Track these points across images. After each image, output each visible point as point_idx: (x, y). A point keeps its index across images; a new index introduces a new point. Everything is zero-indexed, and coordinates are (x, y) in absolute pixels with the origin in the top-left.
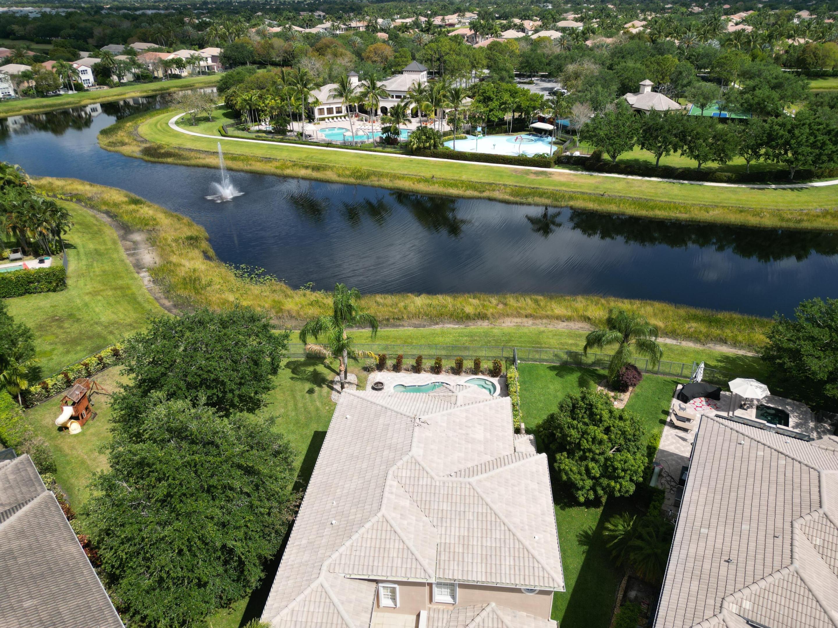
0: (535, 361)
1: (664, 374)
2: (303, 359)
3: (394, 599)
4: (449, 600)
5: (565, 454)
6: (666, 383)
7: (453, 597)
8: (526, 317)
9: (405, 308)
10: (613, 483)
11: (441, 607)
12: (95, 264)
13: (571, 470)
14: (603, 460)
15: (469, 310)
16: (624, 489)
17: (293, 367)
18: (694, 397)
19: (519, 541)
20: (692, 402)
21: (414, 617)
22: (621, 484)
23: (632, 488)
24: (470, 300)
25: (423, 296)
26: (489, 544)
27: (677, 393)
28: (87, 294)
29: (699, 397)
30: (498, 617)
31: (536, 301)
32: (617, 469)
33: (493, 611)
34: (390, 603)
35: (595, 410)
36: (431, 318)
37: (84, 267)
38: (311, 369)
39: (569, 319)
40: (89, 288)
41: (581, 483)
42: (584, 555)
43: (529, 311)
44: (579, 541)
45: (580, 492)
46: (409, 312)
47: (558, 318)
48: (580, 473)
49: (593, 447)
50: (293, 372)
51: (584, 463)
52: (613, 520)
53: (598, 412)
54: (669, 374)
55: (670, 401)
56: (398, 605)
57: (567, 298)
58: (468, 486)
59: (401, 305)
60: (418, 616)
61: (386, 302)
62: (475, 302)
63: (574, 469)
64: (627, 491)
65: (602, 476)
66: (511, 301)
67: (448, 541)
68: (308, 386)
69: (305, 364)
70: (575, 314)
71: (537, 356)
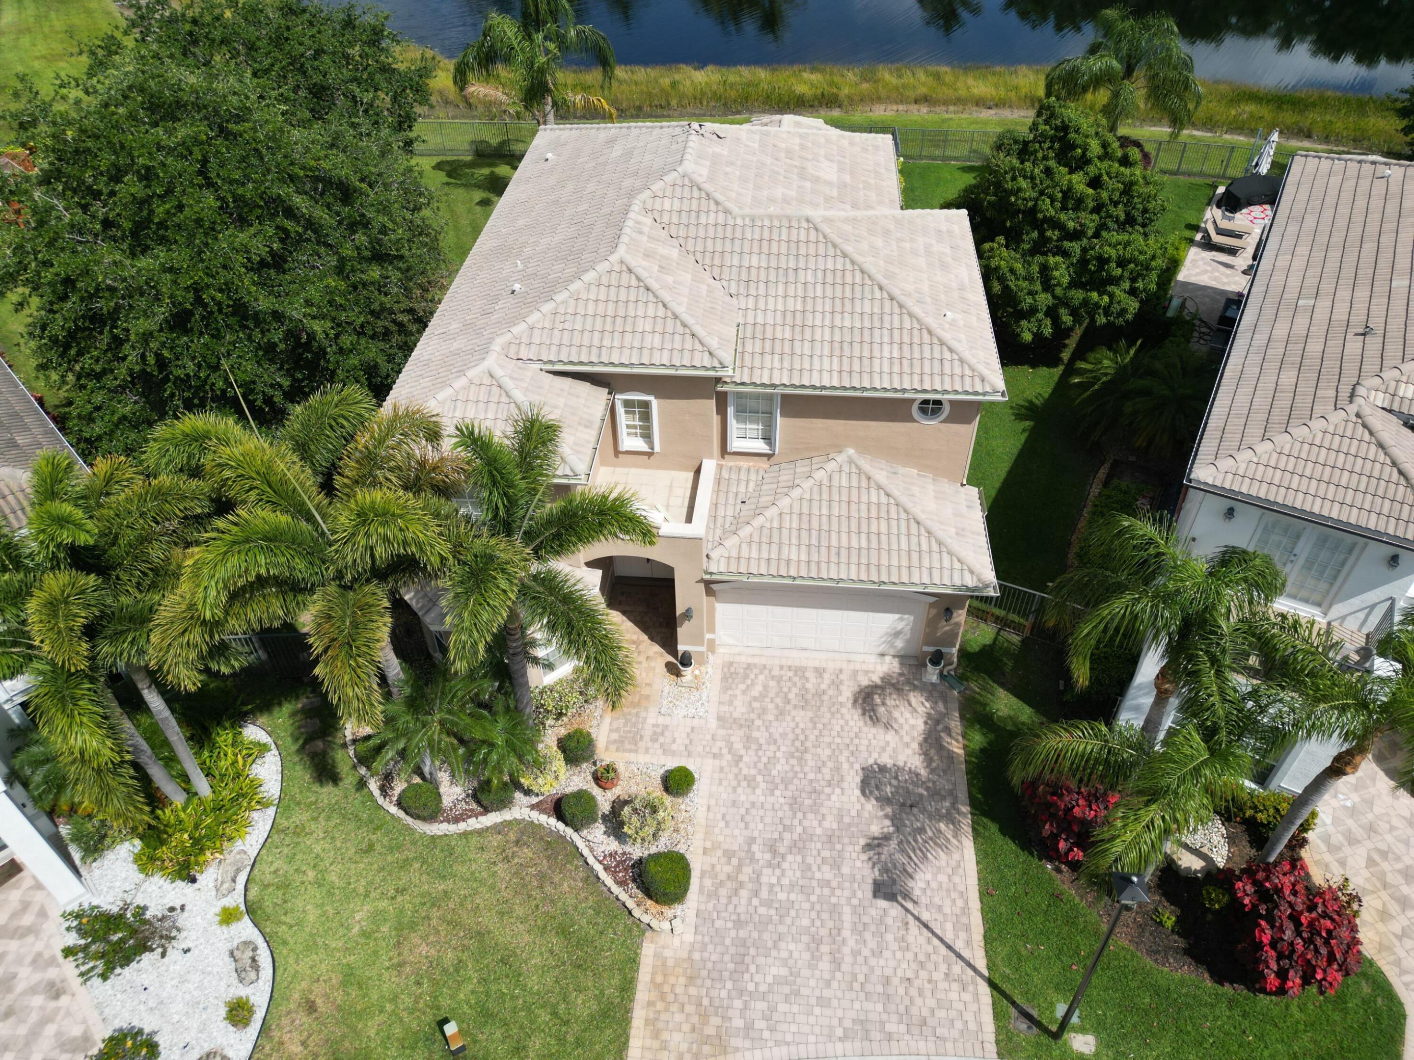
0: (934, 158)
1: (1189, 174)
2: (469, 158)
3: (647, 436)
4: (760, 446)
5: (1001, 239)
6: (1192, 187)
7: (768, 439)
8: (916, 102)
9: (674, 85)
10: (1095, 295)
11: (744, 463)
12: (53, 15)
13: (1012, 271)
14: (1078, 251)
15: (801, 89)
16: (1116, 308)
17: (448, 168)
18: (1250, 204)
19: (911, 315)
20: (1244, 211)
21: (691, 475)
22: (1111, 296)
23: (1133, 305)
24: (806, 75)
25: (710, 68)
26: (847, 324)
27: (1216, 199)
28: (37, 58)
29: (1261, 203)
30: (860, 471)
31: (937, 77)
32: (1108, 261)
33: (851, 461)
34: (640, 444)
35: (1072, 135)
36: (725, 104)
37: (32, 20)
38: (486, 171)
39: (999, 104)
40: (41, 48)
41: (1029, 300)
42: (1026, 434)
43: (922, 90)
44: (1015, 415)
45: (1024, 323)
46: (682, 97)
47: (980, 103)
48: (1029, 278)
49: (1063, 217)
50: (449, 175)
51: (1039, 259)
52: (1091, 356)
53: (1080, 140)
54: (1201, 174)
55: (1202, 211)
56: (657, 449)
57: (998, 69)
58: (805, 225)
59: (666, 81)
60: (698, 472)
61: (635, 77)
62: (816, 77)
63: (1018, 266)
64: (1123, 311)
65: (1073, 284)
66: (887, 75)
67: (760, 320)
68: (478, 195)
69: (471, 165)
70: (1012, 94)
71: (938, 152)
